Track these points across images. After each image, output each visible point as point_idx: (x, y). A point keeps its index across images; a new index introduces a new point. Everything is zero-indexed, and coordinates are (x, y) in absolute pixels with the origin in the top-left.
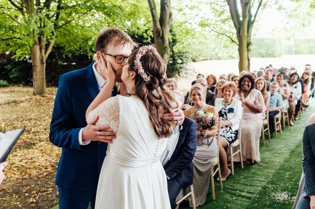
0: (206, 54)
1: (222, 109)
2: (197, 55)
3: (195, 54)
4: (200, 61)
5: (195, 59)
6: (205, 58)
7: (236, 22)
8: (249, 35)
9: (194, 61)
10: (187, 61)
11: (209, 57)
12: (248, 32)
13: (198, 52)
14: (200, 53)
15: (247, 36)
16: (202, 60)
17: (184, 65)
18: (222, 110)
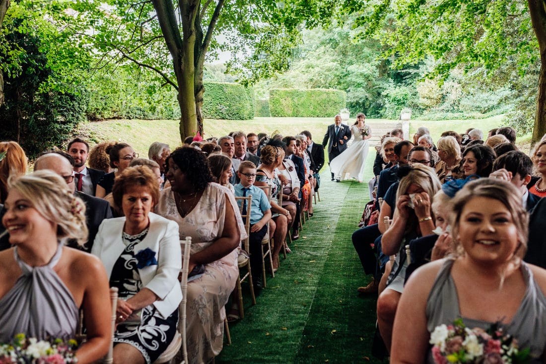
0: (118, 106)
1: (125, 253)
2: (100, 108)
3: (93, 104)
4: (106, 119)
5: (94, 114)
6: (115, 115)
7: (173, 42)
8: (199, 71)
9: (92, 118)
10: (77, 118)
11: (124, 113)
12: (196, 65)
13: (100, 101)
14: (106, 104)
15: (195, 73)
16: (110, 118)
17: (71, 126)
18: (124, 256)
